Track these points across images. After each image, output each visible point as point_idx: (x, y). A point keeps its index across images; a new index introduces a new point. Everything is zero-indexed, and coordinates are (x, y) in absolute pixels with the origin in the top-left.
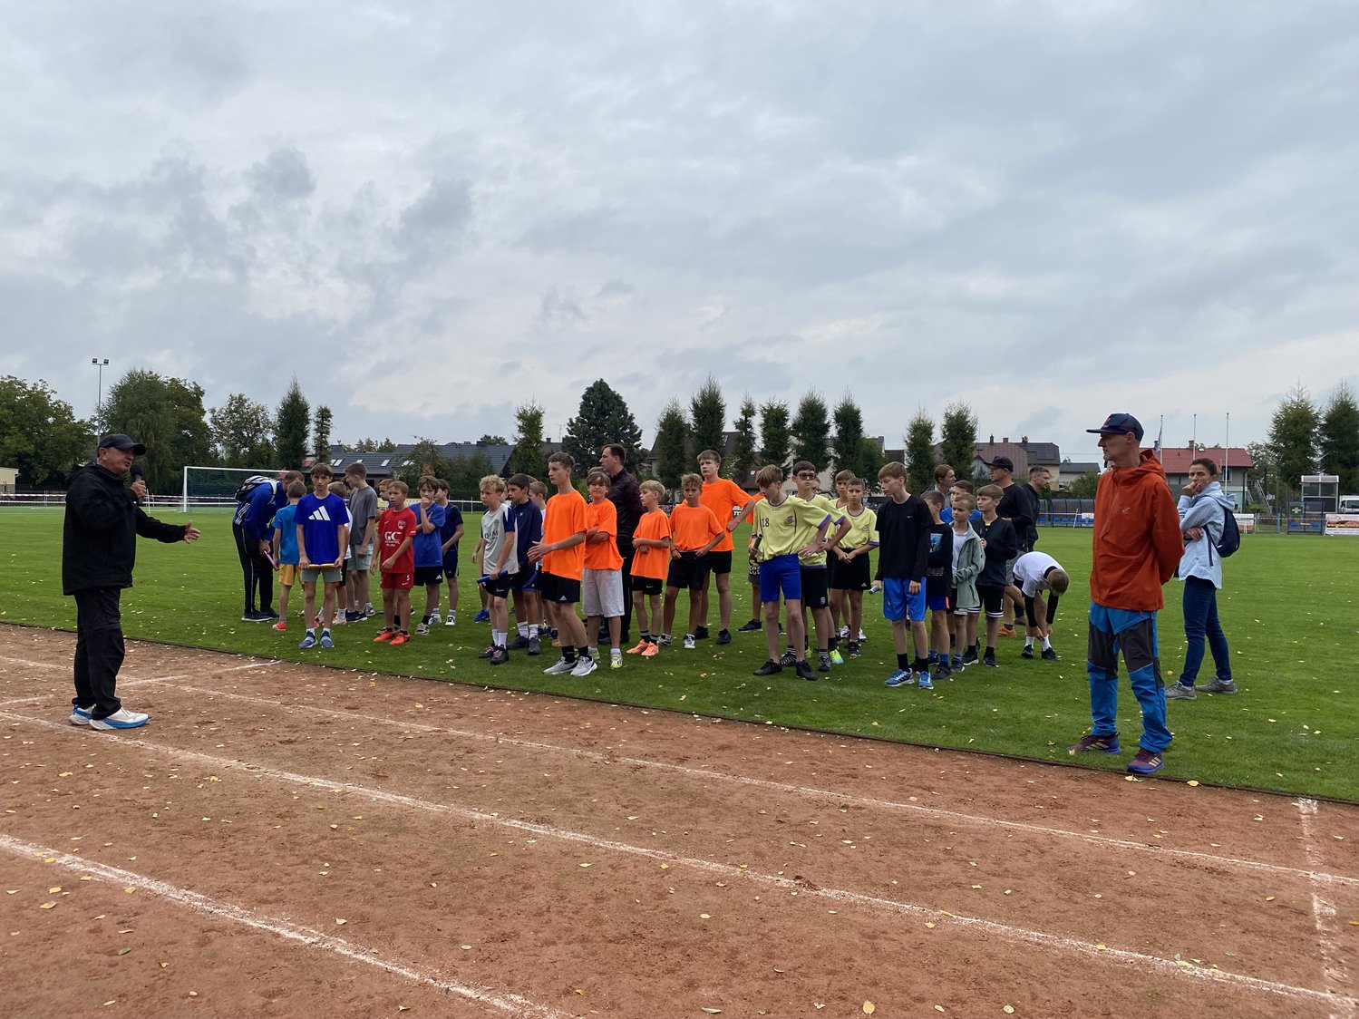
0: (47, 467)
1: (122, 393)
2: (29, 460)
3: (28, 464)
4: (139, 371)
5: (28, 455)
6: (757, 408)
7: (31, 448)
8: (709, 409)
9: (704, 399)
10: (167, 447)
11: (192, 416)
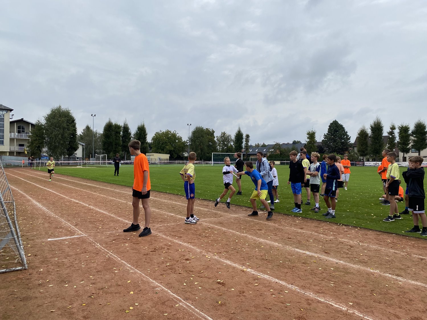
0: (176, 154)
1: (194, 133)
2: (172, 152)
3: (172, 153)
4: (198, 127)
5: (172, 151)
6: (396, 127)
7: (173, 149)
8: (377, 128)
9: (375, 124)
10: (206, 148)
11: (212, 139)
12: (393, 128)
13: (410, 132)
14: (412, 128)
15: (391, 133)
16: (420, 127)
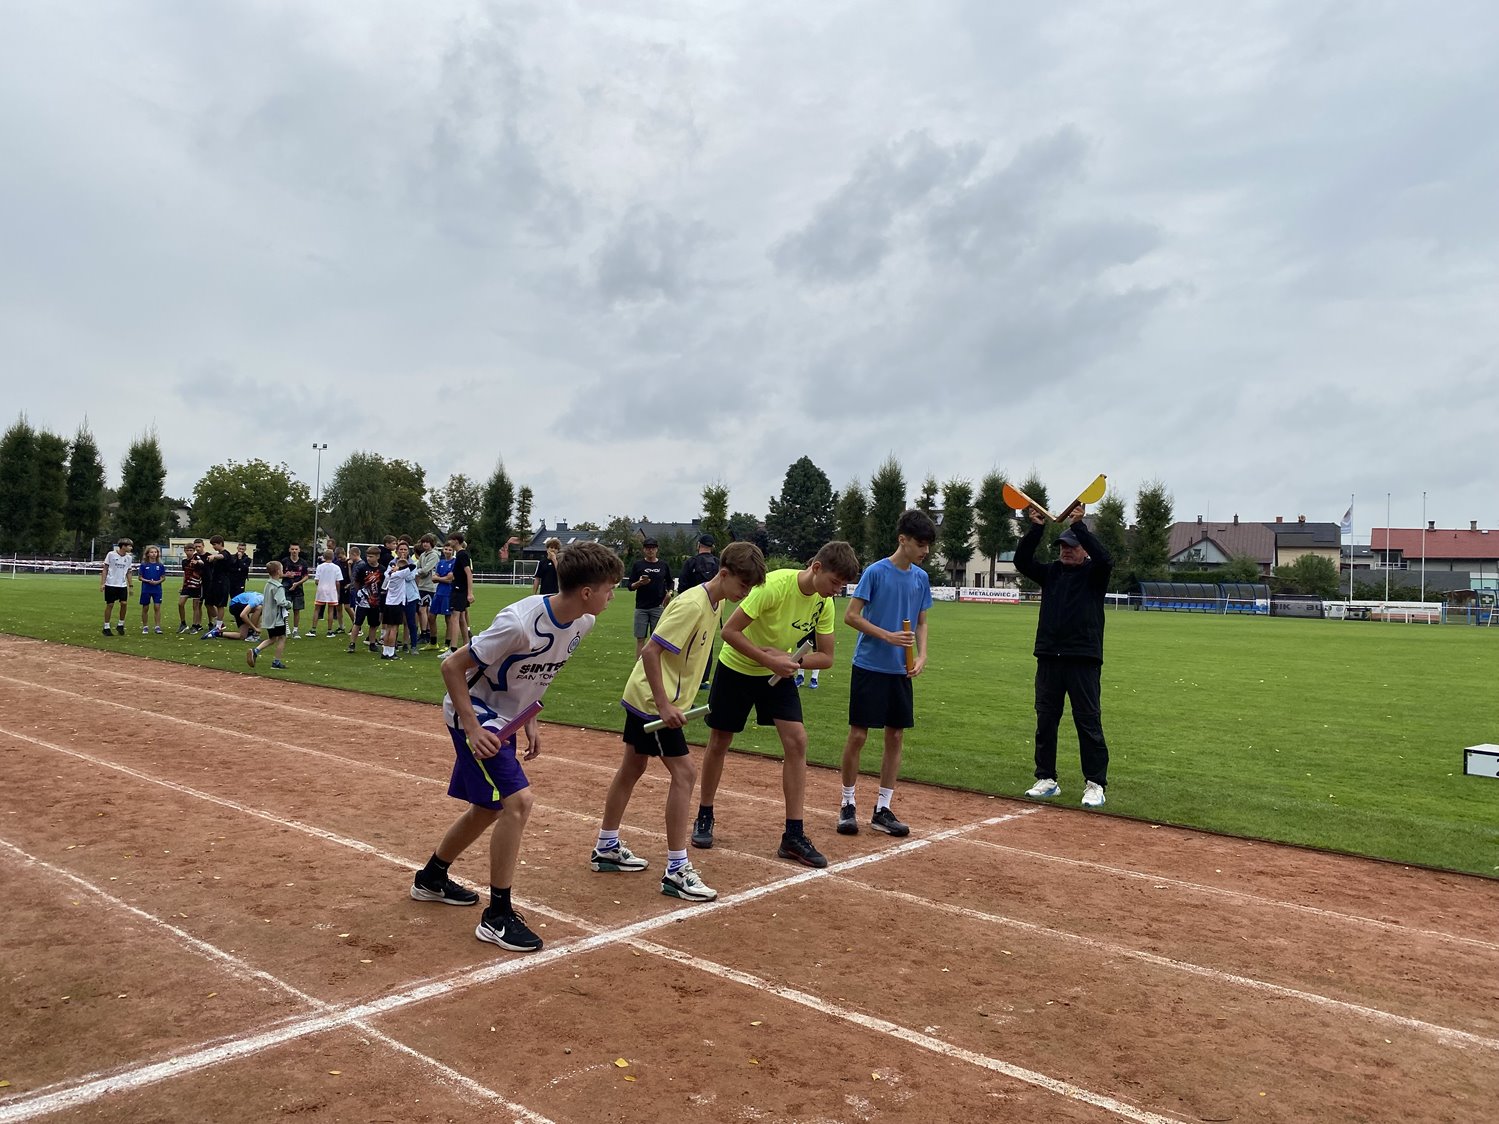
1: (345, 474)
2: (266, 536)
3: (266, 540)
4: (361, 454)
6: (940, 486)
8: (890, 486)
9: (883, 476)
10: (383, 525)
11: (410, 496)
12: (931, 490)
13: (972, 502)
14: (976, 492)
15: (926, 504)
16: (994, 490)
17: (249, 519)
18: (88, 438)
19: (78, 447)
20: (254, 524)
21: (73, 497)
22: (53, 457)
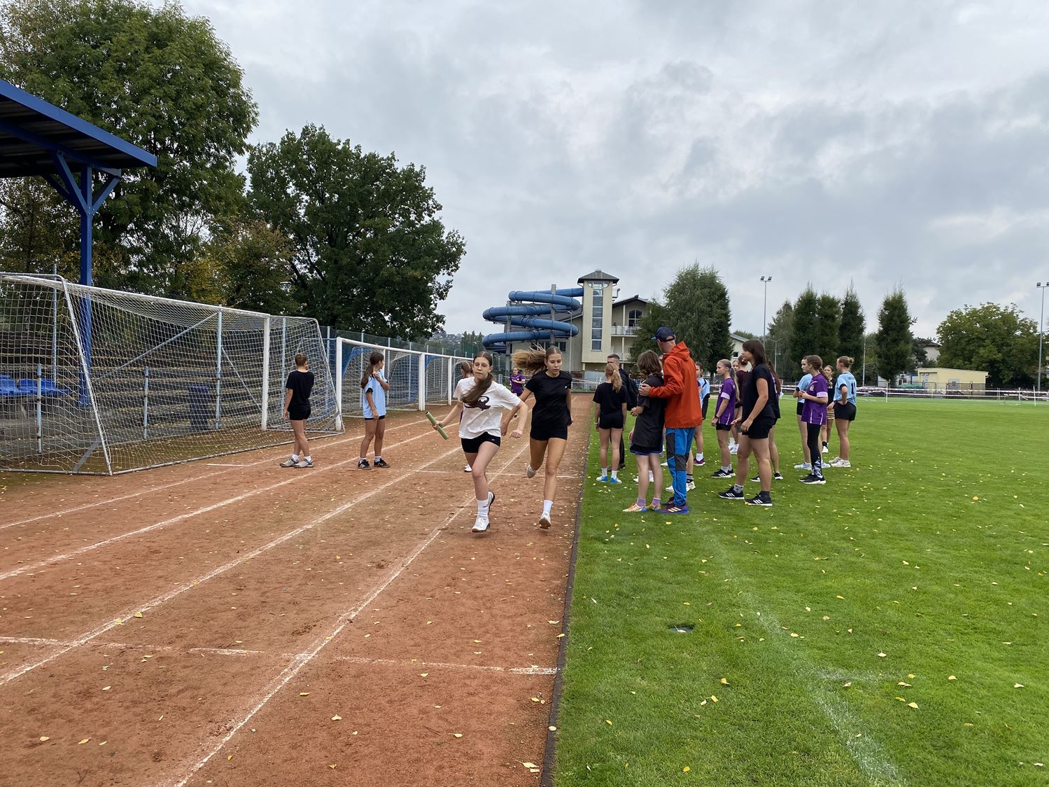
2: (998, 365)
3: (998, 368)
5: (998, 362)
7: (999, 356)
17: (982, 351)
18: (853, 297)
19: (846, 303)
20: (986, 355)
21: (843, 340)
22: (829, 312)
